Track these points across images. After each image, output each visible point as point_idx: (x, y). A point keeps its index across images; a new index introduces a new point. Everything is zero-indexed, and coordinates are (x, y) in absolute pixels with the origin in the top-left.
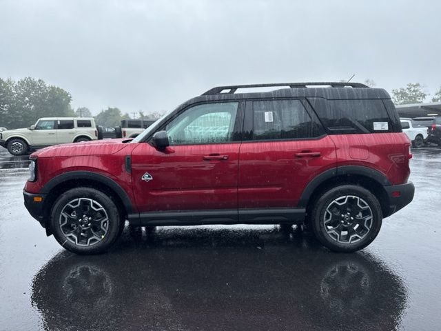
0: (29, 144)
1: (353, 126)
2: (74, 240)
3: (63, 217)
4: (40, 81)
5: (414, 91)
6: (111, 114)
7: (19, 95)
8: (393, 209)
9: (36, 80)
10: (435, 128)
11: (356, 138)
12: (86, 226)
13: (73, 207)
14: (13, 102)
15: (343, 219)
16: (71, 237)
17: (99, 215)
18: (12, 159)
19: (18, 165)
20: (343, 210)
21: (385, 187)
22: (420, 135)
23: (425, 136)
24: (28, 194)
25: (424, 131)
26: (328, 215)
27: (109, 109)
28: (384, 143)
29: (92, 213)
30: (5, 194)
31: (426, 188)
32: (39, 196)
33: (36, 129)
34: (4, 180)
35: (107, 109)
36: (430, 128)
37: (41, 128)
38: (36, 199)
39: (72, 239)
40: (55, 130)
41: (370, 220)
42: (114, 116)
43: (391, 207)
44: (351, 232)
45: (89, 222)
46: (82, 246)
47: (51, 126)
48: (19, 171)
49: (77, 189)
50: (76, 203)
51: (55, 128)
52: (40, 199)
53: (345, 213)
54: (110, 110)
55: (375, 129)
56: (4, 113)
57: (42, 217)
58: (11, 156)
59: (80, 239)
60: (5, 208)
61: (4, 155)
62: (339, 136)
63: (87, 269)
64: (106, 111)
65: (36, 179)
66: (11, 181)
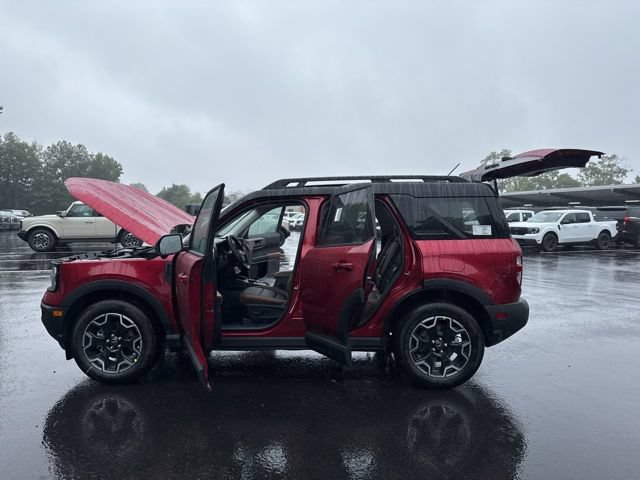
0: (58, 236)
1: (446, 230)
2: (101, 366)
3: (87, 338)
4: (80, 146)
5: (609, 166)
6: (177, 193)
7: (48, 165)
8: (498, 335)
9: (74, 144)
10: (628, 221)
11: (449, 246)
12: (116, 348)
13: (100, 324)
14: (41, 175)
15: (434, 346)
16: (96, 362)
17: (131, 334)
18: (33, 257)
19: (41, 266)
20: (433, 334)
21: (487, 307)
22: (606, 232)
23: (614, 233)
24: (48, 307)
25: (611, 226)
26: (414, 342)
27: (174, 186)
28: (484, 251)
29: (122, 332)
30: (21, 306)
31: (586, 308)
32: (59, 310)
33: (68, 215)
34: (21, 287)
35: (171, 186)
36: (620, 221)
37: (76, 215)
38: (55, 313)
39: (98, 364)
40: (94, 218)
41: (468, 346)
42: (180, 196)
43: (495, 332)
44: (447, 363)
45: (119, 342)
46: (109, 373)
47: (89, 212)
48: (42, 274)
49: (103, 302)
50: (103, 319)
51: (93, 216)
52: (60, 314)
53: (436, 338)
54: (175, 188)
55: (475, 233)
56: (26, 190)
57: (61, 336)
58: (32, 252)
59: (109, 364)
60: (20, 323)
61: (24, 250)
62: (427, 242)
63: (115, 402)
64: (169, 189)
65: (57, 288)
66: (29, 287)
